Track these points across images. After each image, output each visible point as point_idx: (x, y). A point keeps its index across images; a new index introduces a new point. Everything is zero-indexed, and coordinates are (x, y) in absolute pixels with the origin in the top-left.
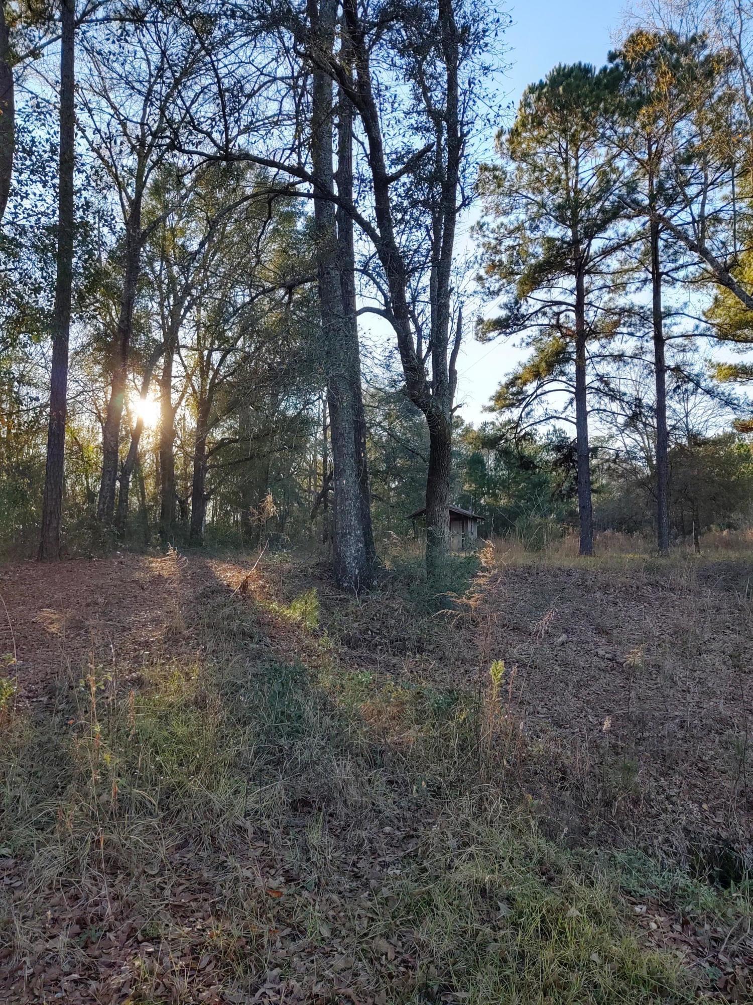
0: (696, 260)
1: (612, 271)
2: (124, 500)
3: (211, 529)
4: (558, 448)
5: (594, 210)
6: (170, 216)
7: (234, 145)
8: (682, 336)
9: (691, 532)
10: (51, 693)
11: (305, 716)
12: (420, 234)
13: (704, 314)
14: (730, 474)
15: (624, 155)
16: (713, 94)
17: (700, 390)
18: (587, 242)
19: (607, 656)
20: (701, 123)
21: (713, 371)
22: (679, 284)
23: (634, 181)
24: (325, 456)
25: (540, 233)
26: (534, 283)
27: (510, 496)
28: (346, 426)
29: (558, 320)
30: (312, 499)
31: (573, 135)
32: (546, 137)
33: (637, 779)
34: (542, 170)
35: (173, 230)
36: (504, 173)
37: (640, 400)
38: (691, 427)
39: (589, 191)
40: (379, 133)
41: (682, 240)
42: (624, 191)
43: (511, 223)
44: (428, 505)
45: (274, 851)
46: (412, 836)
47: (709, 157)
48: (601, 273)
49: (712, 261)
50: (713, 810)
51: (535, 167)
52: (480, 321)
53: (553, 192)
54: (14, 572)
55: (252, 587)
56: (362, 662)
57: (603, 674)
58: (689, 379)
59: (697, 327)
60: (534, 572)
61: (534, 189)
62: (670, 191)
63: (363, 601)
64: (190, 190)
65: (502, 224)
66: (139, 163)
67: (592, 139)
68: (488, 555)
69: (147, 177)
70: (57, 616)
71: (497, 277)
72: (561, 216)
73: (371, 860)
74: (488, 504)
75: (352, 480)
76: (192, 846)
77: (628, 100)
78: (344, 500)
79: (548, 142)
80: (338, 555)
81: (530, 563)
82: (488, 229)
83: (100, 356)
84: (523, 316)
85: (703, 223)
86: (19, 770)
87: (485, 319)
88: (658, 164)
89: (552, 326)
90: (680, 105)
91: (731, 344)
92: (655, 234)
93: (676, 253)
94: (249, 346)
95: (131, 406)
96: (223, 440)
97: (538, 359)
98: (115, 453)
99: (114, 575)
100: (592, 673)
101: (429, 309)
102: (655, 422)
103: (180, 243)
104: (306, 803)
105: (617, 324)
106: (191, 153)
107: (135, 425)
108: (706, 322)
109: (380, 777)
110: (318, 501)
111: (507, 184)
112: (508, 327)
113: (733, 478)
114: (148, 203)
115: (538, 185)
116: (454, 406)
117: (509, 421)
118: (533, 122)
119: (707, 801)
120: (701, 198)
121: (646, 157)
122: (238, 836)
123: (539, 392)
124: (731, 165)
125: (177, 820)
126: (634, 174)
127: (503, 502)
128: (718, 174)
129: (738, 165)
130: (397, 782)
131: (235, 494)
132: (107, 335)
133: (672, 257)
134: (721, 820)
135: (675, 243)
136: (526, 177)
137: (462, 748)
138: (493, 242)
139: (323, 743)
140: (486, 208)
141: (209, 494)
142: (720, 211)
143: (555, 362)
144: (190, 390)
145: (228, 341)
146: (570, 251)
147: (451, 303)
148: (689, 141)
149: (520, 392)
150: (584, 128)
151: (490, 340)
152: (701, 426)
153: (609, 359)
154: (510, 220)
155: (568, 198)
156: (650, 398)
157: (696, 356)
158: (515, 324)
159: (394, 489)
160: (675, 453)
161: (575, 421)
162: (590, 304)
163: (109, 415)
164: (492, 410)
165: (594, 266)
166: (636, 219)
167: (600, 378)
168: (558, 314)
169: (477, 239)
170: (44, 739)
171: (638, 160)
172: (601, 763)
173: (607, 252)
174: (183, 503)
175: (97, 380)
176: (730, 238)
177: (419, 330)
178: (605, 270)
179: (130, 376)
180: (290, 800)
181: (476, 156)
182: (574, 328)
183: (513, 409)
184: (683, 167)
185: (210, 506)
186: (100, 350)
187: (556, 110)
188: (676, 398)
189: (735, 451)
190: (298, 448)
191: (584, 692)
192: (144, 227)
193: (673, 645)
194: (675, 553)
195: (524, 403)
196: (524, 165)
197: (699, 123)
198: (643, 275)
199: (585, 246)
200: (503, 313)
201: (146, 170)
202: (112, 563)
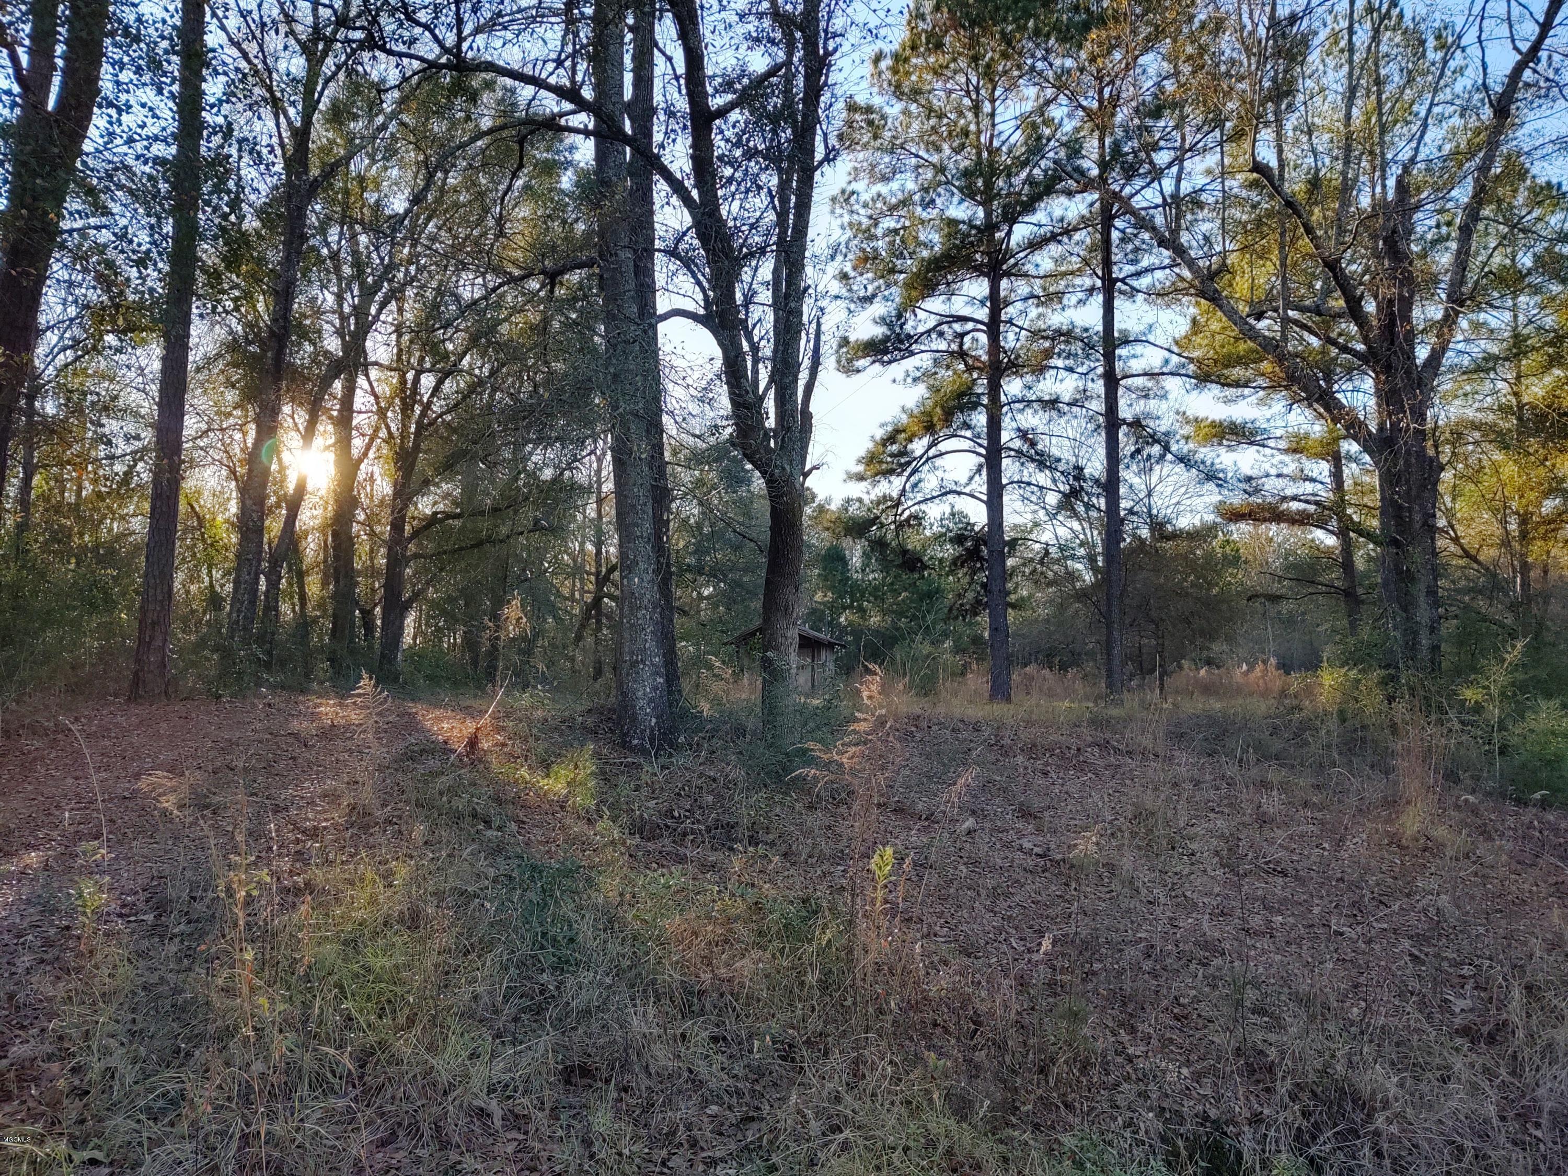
0: (1167, 262)
1: (1042, 273)
2: (272, 607)
3: (414, 655)
4: (959, 539)
5: (1017, 181)
6: (357, 159)
7: (471, 48)
8: (1145, 374)
9: (1153, 671)
10: (161, 908)
11: (580, 938)
12: (759, 202)
13: (1177, 343)
14: (1211, 585)
15: (1062, 99)
16: (1194, 16)
17: (1169, 457)
18: (1006, 228)
19: (1036, 850)
20: (1177, 58)
21: (1187, 430)
22: (1140, 297)
23: (1077, 140)
24: (599, 545)
25: (936, 211)
26: (925, 286)
27: (884, 612)
28: (640, 493)
29: (961, 345)
30: (576, 611)
31: (988, 66)
32: (947, 67)
33: (1086, 1031)
34: (941, 116)
35: (361, 179)
36: (884, 117)
37: (1081, 469)
38: (1154, 512)
39: (1010, 152)
40: (700, 42)
41: (1147, 230)
42: (1062, 154)
43: (893, 194)
44: (766, 620)
45: (537, 1145)
46: (753, 1119)
47: (1188, 109)
48: (1026, 275)
49: (1191, 264)
50: (1198, 1077)
51: (930, 111)
52: (845, 342)
53: (957, 151)
54: (90, 719)
55: (485, 745)
56: (663, 859)
57: (1030, 877)
58: (1154, 439)
59: (1167, 362)
60: (924, 724)
61: (928, 143)
62: (1130, 157)
63: (663, 767)
64: (390, 117)
65: (879, 195)
66: (310, 70)
67: (1016, 73)
68: (873, 687)
69: (321, 94)
70: (174, 783)
71: (870, 275)
72: (969, 187)
73: (689, 1156)
74: (850, 624)
75: (648, 577)
76: (403, 1141)
77: (1069, 19)
78: (634, 609)
79: (950, 74)
80: (624, 694)
81: (920, 712)
82: (857, 202)
83: (236, 375)
84: (909, 336)
85: (1178, 207)
86: (113, 1027)
87: (852, 339)
88: (1113, 115)
89: (952, 353)
90: (1145, 31)
91: (1215, 389)
92: (1107, 220)
93: (1137, 250)
94: (481, 368)
95: (286, 456)
96: (435, 514)
97: (930, 403)
98: (260, 530)
99: (258, 725)
100: (1014, 876)
101: (770, 317)
102: (1102, 503)
103: (372, 201)
104: (585, 1072)
105: (1048, 354)
106: (401, 55)
107: (291, 487)
108: (1179, 355)
109: (699, 1032)
110: (586, 616)
111: (888, 135)
112: (886, 352)
113: (1215, 591)
114: (321, 133)
115: (933, 138)
116: (808, 467)
117: (884, 497)
118: (928, 42)
119: (1188, 1063)
120: (1175, 169)
121: (1095, 105)
122: (477, 1123)
123: (932, 452)
124: (1219, 123)
125: (378, 1102)
126: (1077, 130)
127: (875, 620)
128: (1199, 136)
129: (1228, 125)
130: (724, 1039)
131: (451, 600)
132: (249, 343)
133: (1130, 256)
134: (1208, 1092)
135: (1136, 236)
136: (916, 126)
137: (824, 986)
138: (866, 222)
139: (608, 980)
140: (856, 169)
141: (410, 601)
142: (1201, 190)
143: (955, 407)
144: (383, 433)
145: (448, 358)
146: (981, 240)
147: (805, 309)
148: (1158, 84)
149: (903, 453)
150: (1005, 56)
151: (858, 371)
152: (1169, 511)
153: (1035, 405)
154: (892, 190)
155: (979, 162)
156: (1096, 466)
157: (1164, 405)
158: (896, 349)
159: (707, 598)
160: (1132, 551)
161: (985, 498)
162: (1010, 322)
163: (250, 471)
164: (860, 478)
165: (1016, 264)
166: (1079, 197)
167: (1023, 434)
168: (962, 336)
169: (841, 216)
170: (154, 978)
171: (1084, 108)
172: (1033, 1009)
173: (1035, 245)
174: (367, 614)
175: (230, 414)
176: (1215, 231)
177: (755, 348)
178: (1032, 271)
179: (286, 409)
180: (560, 1067)
181: (845, 87)
182: (985, 358)
183: (892, 478)
184: (1149, 122)
185: (410, 620)
186: (236, 365)
187: (964, 27)
188: (1134, 467)
189: (1218, 550)
190: (557, 531)
191: (1002, 904)
192: (315, 172)
193: (1134, 835)
194: (1131, 701)
195: (909, 470)
196: (913, 107)
197: (1172, 58)
198: (1088, 282)
199: (1003, 234)
200: (879, 331)
201: (321, 81)
202: (254, 705)
